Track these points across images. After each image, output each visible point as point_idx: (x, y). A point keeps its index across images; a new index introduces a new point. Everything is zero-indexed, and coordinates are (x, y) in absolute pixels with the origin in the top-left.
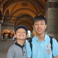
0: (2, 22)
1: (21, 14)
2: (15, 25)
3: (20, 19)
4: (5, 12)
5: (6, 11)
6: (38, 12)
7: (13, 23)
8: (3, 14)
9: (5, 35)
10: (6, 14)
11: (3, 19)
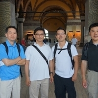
0: (24, 20)
1: (48, 7)
2: (41, 23)
3: (46, 16)
4: (27, 6)
5: (28, 4)
6: (72, 3)
7: (38, 20)
8: (24, 9)
9: (29, 38)
10: (28, 9)
11: (25, 16)
